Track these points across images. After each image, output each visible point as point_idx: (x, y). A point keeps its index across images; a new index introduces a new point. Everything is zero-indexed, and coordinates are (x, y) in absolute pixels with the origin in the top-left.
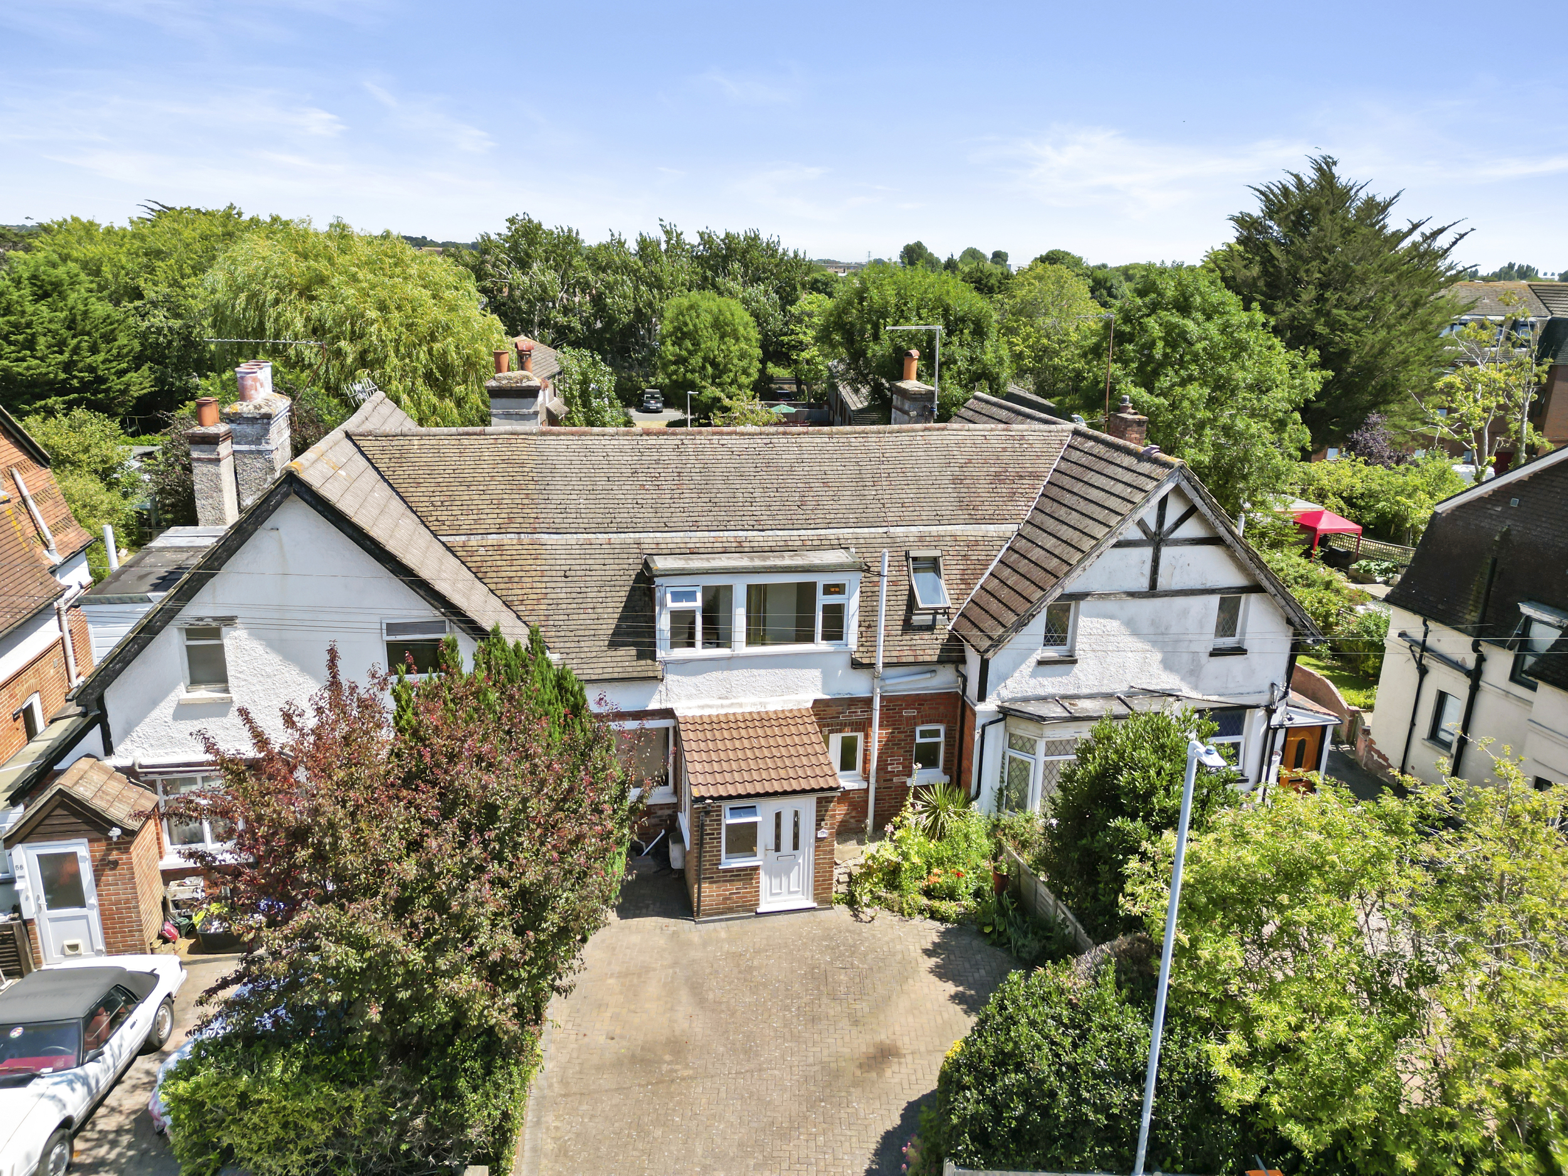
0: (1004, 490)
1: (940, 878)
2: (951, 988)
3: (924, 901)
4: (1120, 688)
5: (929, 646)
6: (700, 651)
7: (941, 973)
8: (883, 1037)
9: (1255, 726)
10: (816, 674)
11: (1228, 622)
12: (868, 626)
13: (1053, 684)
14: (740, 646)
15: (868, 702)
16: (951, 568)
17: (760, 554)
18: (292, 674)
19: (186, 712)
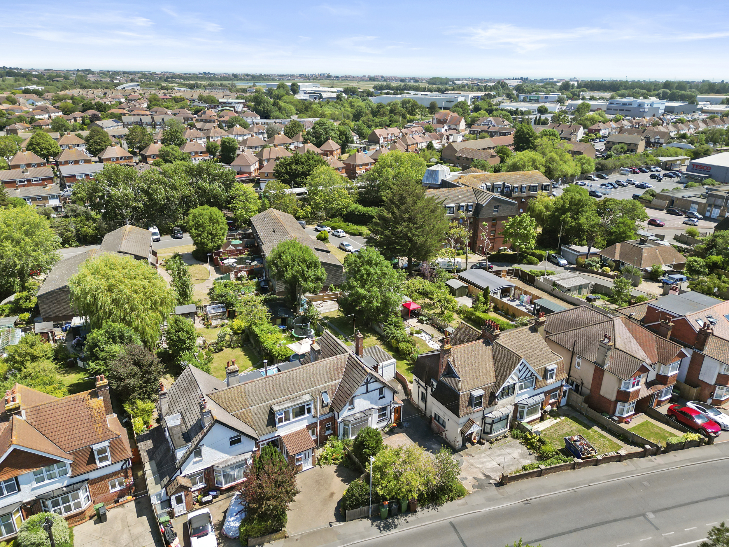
0: (337, 372)
1: (335, 456)
2: (340, 479)
3: (333, 461)
4: (363, 410)
5: (327, 409)
6: (284, 423)
7: (338, 476)
8: (331, 491)
9: (389, 409)
10: (306, 420)
11: (381, 393)
12: (315, 409)
13: (351, 413)
14: (292, 420)
15: (317, 423)
16: (330, 392)
17: (292, 400)
18: (214, 451)
19: (195, 463)
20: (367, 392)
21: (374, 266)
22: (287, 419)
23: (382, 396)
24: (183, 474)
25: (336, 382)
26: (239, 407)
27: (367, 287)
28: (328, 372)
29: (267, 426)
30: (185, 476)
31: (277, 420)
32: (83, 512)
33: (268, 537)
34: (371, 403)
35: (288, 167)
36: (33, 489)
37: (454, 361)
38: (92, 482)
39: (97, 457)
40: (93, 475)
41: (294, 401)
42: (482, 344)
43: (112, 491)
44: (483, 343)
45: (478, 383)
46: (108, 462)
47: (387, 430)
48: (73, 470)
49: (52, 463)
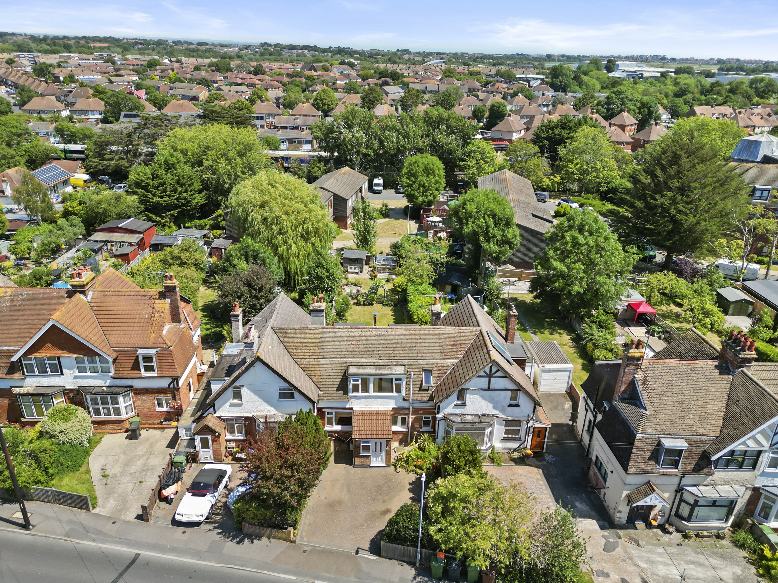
0: (455, 349)
1: (420, 463)
2: (411, 495)
3: (414, 468)
4: (480, 413)
5: (426, 396)
6: (360, 394)
7: (410, 490)
8: (389, 507)
9: (524, 426)
10: (393, 401)
11: (514, 398)
12: (408, 389)
13: (459, 411)
14: (372, 393)
15: (409, 409)
16: (435, 373)
17: (380, 366)
18: (256, 398)
19: (232, 405)
20: (489, 389)
21: (586, 234)
22: (366, 389)
23: (515, 402)
24: (217, 415)
25: (449, 362)
26: (307, 355)
27: (568, 261)
28: (440, 345)
29: (338, 390)
30: (219, 417)
31: (351, 387)
32: (122, 422)
33: (268, 531)
34: (495, 408)
35: (551, 131)
36: (76, 377)
37: (645, 381)
38: (138, 392)
39: (142, 364)
40: (137, 384)
41: (380, 369)
42: (712, 368)
43: (158, 409)
44: (716, 367)
45: (679, 428)
46: (154, 374)
47: (516, 455)
48: (116, 370)
49: (91, 353)
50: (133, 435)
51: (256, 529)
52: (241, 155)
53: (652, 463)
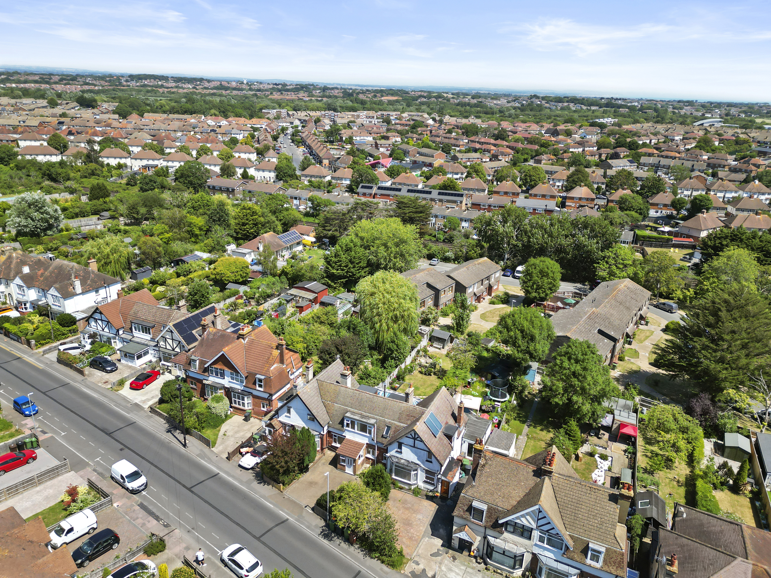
4: (410, 460)
5: (385, 441)
6: (350, 429)
9: (436, 476)
10: (366, 439)
13: (397, 455)
14: (356, 431)
15: (375, 446)
16: (392, 429)
17: (363, 416)
19: (286, 416)
20: (414, 447)
22: (353, 427)
23: (429, 460)
24: (278, 419)
25: (402, 425)
26: (329, 399)
28: (400, 413)
29: (339, 423)
30: (279, 421)
31: (345, 424)
32: (245, 410)
34: (418, 459)
36: (230, 382)
37: (484, 466)
38: (255, 397)
39: (257, 383)
40: (255, 393)
41: (362, 418)
43: (262, 409)
44: (533, 471)
46: (262, 389)
47: (431, 494)
48: (246, 383)
49: (237, 372)
50: (247, 419)
51: (268, 480)
52: (397, 245)
53: (468, 513)
